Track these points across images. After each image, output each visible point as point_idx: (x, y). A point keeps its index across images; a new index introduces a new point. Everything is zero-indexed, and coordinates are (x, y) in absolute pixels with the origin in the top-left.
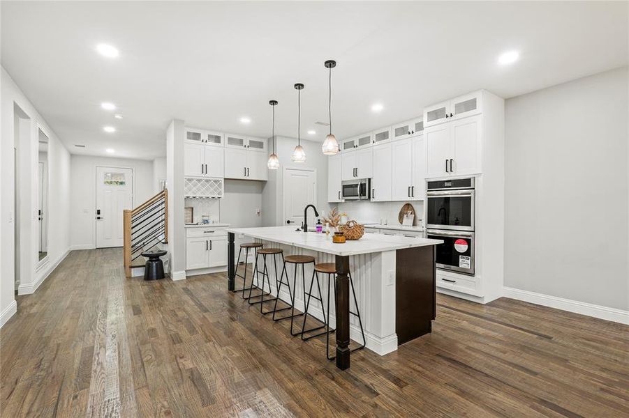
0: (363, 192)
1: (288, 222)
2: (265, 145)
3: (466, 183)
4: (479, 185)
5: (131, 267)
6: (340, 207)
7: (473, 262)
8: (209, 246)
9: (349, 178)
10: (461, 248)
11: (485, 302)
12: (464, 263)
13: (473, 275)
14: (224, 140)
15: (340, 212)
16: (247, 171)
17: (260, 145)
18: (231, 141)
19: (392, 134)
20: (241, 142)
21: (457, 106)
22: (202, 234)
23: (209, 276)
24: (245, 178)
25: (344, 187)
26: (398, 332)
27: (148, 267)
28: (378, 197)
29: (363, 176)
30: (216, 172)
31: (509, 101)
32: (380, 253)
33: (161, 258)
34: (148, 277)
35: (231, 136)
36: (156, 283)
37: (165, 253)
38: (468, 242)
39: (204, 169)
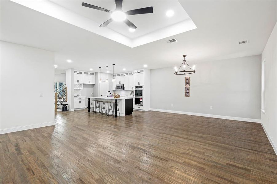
0: (122, 88)
1: (101, 96)
2: (94, 74)
3: (142, 87)
4: (144, 87)
5: (57, 108)
6: (116, 92)
7: (143, 103)
8: (80, 102)
9: (118, 84)
10: (141, 100)
11: (145, 111)
12: (141, 103)
13: (143, 106)
14: (83, 73)
15: (116, 93)
16: (89, 82)
17: (93, 74)
18: (85, 73)
19: (129, 74)
20: (87, 73)
21: (140, 71)
22: (78, 99)
23: (81, 110)
24: (89, 83)
25: (117, 86)
26: (125, 113)
27: (63, 108)
28: (125, 89)
29: (122, 84)
30: (81, 82)
31: (151, 70)
32: (122, 99)
33: (66, 105)
34: (63, 110)
35: (85, 72)
36: (65, 112)
37: (68, 104)
38: (142, 99)
39: (78, 81)
